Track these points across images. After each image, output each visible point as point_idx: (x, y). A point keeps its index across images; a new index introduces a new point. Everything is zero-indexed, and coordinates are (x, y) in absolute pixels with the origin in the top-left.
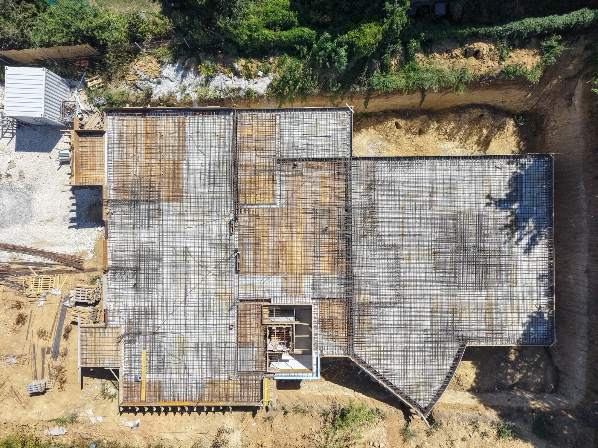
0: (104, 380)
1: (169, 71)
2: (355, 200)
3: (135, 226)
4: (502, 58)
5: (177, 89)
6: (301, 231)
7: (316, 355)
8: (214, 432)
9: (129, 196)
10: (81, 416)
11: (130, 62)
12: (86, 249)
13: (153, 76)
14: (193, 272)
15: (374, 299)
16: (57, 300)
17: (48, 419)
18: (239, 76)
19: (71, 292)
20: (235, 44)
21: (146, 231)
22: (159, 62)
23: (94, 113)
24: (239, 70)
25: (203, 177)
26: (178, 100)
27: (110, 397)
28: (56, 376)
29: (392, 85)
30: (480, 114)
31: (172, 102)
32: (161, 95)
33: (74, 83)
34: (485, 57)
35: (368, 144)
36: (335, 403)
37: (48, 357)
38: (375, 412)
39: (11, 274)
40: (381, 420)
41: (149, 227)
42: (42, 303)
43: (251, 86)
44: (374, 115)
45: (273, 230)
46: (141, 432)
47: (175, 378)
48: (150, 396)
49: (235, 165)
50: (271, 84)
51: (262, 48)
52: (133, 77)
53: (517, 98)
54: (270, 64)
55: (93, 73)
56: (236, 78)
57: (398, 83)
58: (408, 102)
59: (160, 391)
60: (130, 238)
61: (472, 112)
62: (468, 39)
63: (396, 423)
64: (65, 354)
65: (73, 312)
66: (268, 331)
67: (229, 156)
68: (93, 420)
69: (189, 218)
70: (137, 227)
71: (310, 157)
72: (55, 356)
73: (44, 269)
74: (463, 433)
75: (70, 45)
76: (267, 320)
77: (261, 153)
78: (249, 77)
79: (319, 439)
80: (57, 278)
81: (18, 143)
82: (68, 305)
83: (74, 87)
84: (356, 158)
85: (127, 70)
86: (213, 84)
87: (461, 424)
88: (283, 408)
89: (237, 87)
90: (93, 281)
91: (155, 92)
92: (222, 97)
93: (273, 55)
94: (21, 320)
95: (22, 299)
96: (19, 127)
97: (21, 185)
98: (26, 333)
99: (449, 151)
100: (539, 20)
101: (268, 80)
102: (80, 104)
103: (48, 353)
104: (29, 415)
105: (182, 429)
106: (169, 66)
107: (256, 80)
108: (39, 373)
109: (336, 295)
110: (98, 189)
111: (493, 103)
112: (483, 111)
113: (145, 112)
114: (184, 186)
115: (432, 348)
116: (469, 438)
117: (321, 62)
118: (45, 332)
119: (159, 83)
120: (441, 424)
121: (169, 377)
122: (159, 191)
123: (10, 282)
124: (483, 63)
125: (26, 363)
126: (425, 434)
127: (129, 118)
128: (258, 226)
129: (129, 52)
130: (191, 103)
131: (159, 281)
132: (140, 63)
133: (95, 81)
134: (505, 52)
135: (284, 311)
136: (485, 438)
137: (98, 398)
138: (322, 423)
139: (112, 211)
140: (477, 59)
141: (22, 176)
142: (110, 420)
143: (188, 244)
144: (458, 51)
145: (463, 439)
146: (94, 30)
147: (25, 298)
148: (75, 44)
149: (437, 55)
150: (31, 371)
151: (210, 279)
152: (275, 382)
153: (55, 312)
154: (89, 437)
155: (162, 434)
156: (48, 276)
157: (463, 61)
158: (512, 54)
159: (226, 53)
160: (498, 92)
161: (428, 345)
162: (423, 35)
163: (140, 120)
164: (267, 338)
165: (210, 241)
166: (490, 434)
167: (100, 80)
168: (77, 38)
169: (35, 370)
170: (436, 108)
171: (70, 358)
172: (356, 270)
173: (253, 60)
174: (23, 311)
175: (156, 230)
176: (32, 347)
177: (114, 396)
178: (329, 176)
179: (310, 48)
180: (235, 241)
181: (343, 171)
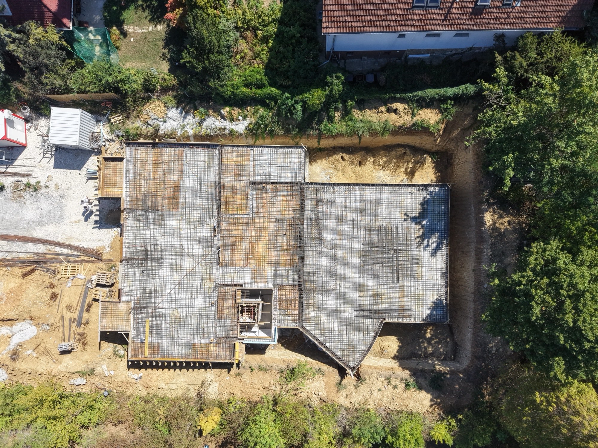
0: (115, 345)
1: (172, 114)
2: (307, 213)
3: (144, 228)
4: (413, 115)
5: (178, 127)
6: (267, 235)
7: (275, 327)
8: (199, 383)
9: (141, 206)
10: (98, 370)
11: (144, 105)
12: (105, 244)
13: (160, 117)
14: (186, 263)
15: (318, 286)
16: (81, 282)
17: (73, 371)
18: (225, 120)
19: (92, 277)
20: (222, 97)
21: (152, 232)
22: (165, 106)
23: (115, 141)
24: (225, 115)
25: (195, 193)
26: (179, 135)
27: (120, 357)
28: (80, 340)
29: (335, 131)
30: (403, 152)
31: (174, 136)
32: (166, 130)
33: (99, 118)
34: (401, 113)
35: (321, 171)
36: (289, 364)
37: (74, 325)
38: (317, 370)
39: (46, 262)
40: (321, 376)
41: (154, 229)
42: (70, 285)
43: (233, 127)
44: (326, 150)
45: (247, 234)
46: (142, 383)
47: (170, 341)
48: (151, 354)
49: (219, 185)
50: (248, 126)
51: (242, 100)
52: (146, 117)
53: (429, 141)
54: (248, 111)
55: (116, 113)
56: (222, 120)
57: (340, 129)
58: (350, 142)
59: (159, 350)
60: (140, 237)
61: (398, 150)
62: (390, 100)
63: (332, 378)
64: (87, 323)
65: (94, 292)
66: (240, 308)
67: (215, 179)
68: (107, 374)
69: (184, 223)
70: (146, 229)
71: (275, 181)
72: (79, 325)
73: (72, 259)
74: (379, 385)
75: (100, 93)
76: (239, 300)
77: (238, 177)
78: (232, 120)
79: (276, 389)
80: (82, 266)
81: (56, 161)
82: (90, 287)
83: (100, 121)
84: (307, 183)
85: (141, 112)
86: (205, 124)
87: (379, 379)
88: (250, 367)
89: (223, 127)
90: (110, 269)
91: (162, 128)
92: (212, 134)
93: (250, 105)
94: (54, 297)
95: (55, 282)
96: (56, 150)
97: (56, 194)
98: (57, 307)
99: (382, 178)
100: (437, 91)
101: (246, 123)
102: (104, 134)
103: (74, 322)
104: (59, 368)
105: (174, 381)
106: (174, 110)
107: (237, 123)
108: (67, 337)
109: (291, 282)
110: (118, 200)
111: (413, 144)
112: (406, 150)
113: (154, 145)
114: (181, 199)
115: (359, 323)
116: (384, 389)
117: (284, 113)
118: (72, 307)
119: (165, 122)
120: (365, 379)
121: (165, 340)
122: (163, 202)
123: (45, 268)
124: (401, 117)
125: (57, 329)
126: (353, 387)
127: (142, 148)
128: (235, 231)
129: (143, 98)
130: (188, 138)
131: (161, 268)
132: (151, 106)
133: (116, 118)
134: (416, 110)
135: (253, 293)
136: (396, 389)
137: (111, 357)
138: (278, 378)
139: (127, 217)
140: (396, 114)
141: (57, 187)
142: (120, 374)
143: (183, 242)
144: (383, 109)
145: (379, 390)
146: (119, 83)
147: (57, 281)
148: (103, 93)
149: (368, 110)
150: (60, 335)
151: (198, 268)
152: (244, 346)
153: (80, 292)
154: (103, 387)
155: (159, 384)
156: (75, 264)
157: (387, 115)
158: (420, 112)
159: (215, 102)
160: (414, 137)
161: (357, 321)
162: (356, 97)
163: (150, 151)
164: (239, 313)
165: (199, 240)
166: (399, 387)
167: (121, 118)
168: (105, 88)
169: (64, 335)
170: (371, 147)
171: (92, 326)
172: (306, 265)
173: (235, 108)
174: (55, 290)
175: (159, 231)
176: (61, 318)
177: (123, 356)
178: (288, 195)
179: (276, 102)
180: (217, 241)
181: (298, 192)
